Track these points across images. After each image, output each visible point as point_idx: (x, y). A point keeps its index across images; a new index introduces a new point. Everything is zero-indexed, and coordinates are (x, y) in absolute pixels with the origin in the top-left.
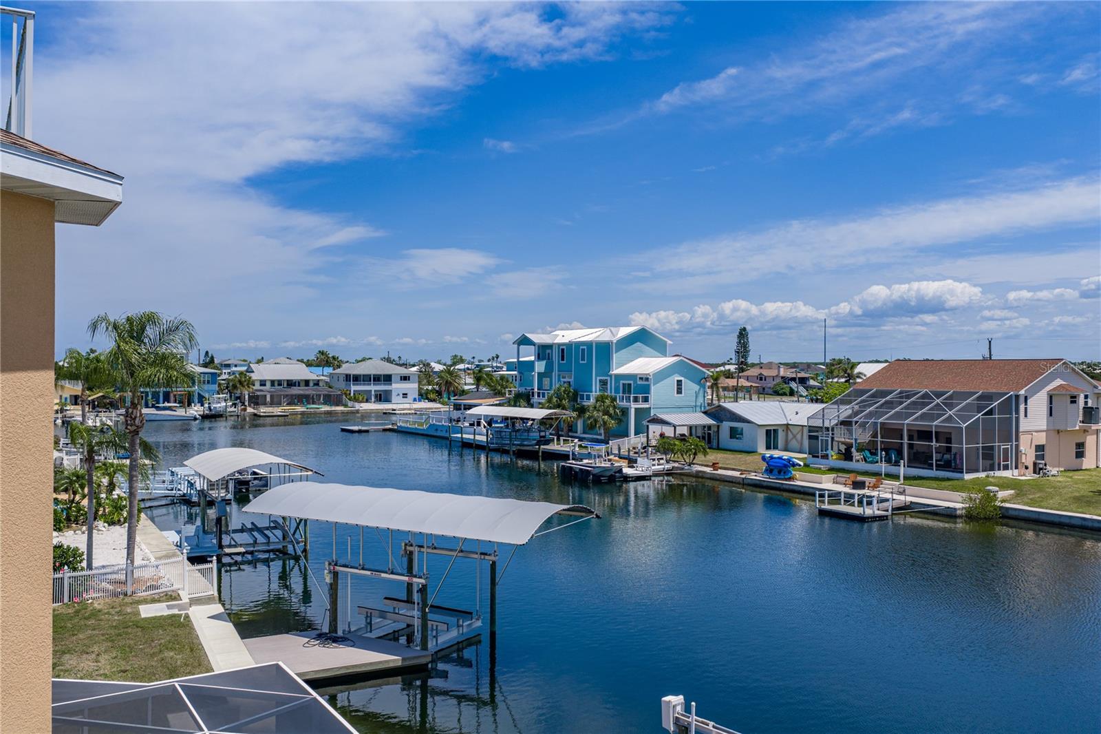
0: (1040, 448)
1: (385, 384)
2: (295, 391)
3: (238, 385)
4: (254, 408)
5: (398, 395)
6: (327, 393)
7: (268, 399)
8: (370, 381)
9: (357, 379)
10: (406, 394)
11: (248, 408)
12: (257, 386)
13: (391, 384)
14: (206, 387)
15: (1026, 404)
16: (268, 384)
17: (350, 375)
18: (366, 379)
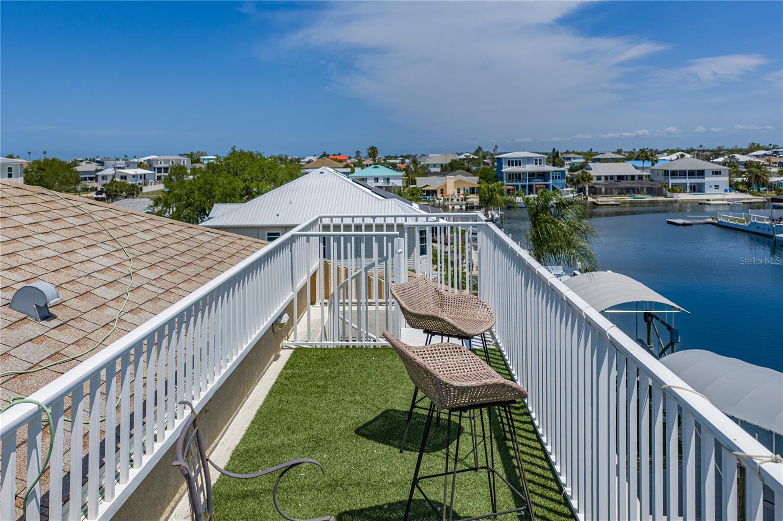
1: (698, 178)
2: (624, 184)
3: (581, 181)
4: (593, 197)
5: (711, 186)
6: (649, 186)
7: (603, 190)
8: (686, 175)
9: (674, 174)
10: (718, 186)
11: (589, 197)
12: (595, 181)
13: (704, 178)
14: (558, 181)
16: (603, 179)
17: (668, 171)
18: (683, 174)
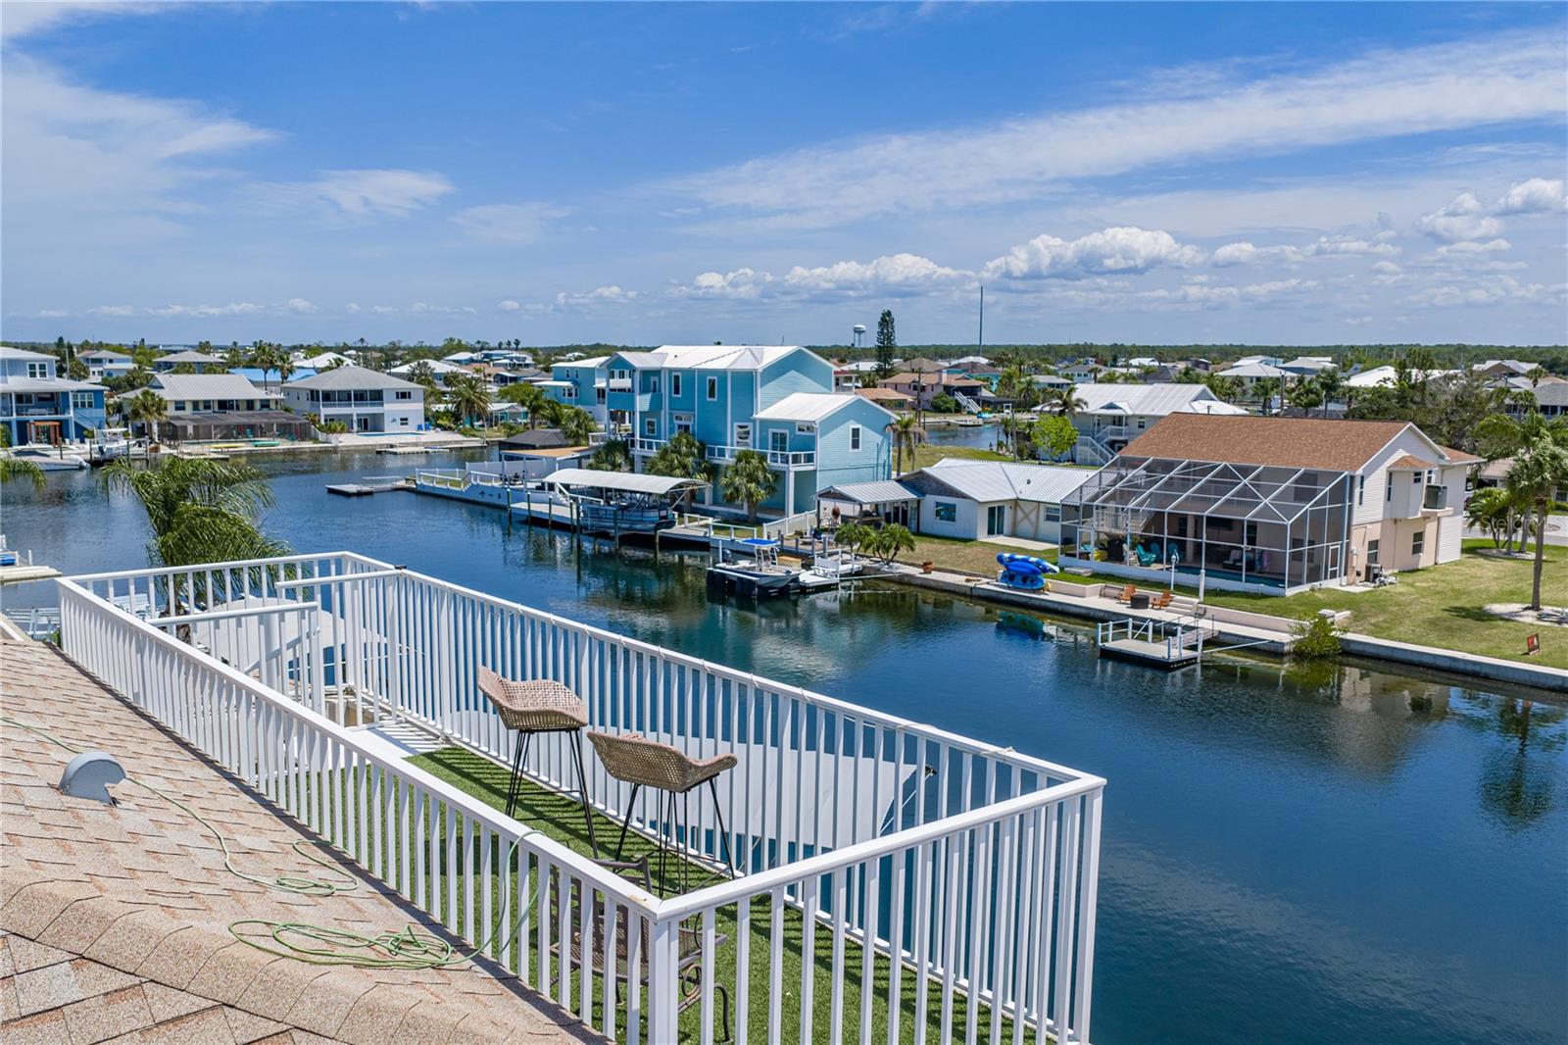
0: (1374, 545)
1: (372, 405)
2: (233, 418)
3: (142, 412)
4: (170, 446)
5: (394, 420)
6: (284, 421)
7: (190, 430)
8: (350, 399)
9: (328, 397)
10: (406, 419)
11: (161, 446)
12: (171, 411)
13: (382, 404)
14: (87, 412)
15: (1362, 488)
16: (189, 407)
17: (318, 392)
18: (345, 397)
